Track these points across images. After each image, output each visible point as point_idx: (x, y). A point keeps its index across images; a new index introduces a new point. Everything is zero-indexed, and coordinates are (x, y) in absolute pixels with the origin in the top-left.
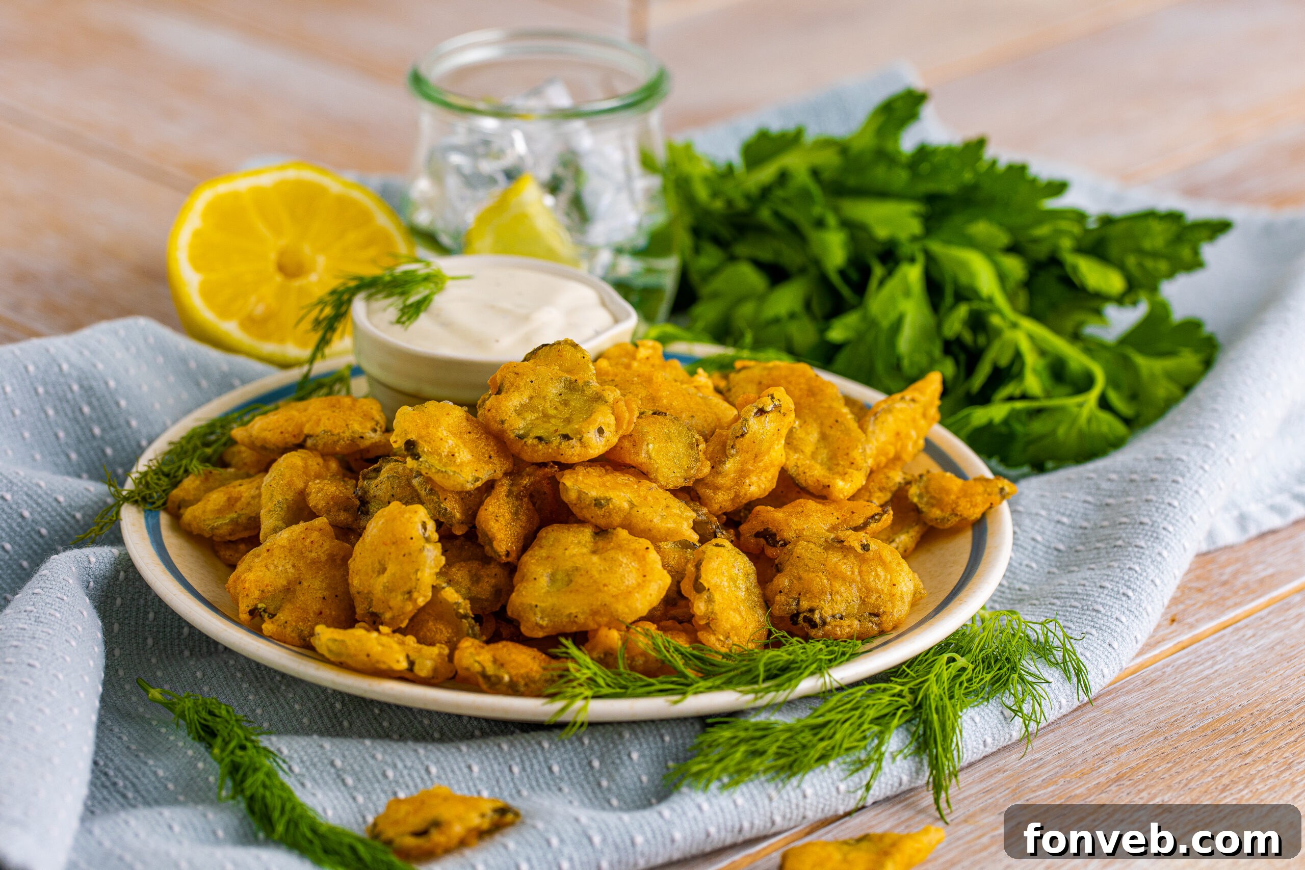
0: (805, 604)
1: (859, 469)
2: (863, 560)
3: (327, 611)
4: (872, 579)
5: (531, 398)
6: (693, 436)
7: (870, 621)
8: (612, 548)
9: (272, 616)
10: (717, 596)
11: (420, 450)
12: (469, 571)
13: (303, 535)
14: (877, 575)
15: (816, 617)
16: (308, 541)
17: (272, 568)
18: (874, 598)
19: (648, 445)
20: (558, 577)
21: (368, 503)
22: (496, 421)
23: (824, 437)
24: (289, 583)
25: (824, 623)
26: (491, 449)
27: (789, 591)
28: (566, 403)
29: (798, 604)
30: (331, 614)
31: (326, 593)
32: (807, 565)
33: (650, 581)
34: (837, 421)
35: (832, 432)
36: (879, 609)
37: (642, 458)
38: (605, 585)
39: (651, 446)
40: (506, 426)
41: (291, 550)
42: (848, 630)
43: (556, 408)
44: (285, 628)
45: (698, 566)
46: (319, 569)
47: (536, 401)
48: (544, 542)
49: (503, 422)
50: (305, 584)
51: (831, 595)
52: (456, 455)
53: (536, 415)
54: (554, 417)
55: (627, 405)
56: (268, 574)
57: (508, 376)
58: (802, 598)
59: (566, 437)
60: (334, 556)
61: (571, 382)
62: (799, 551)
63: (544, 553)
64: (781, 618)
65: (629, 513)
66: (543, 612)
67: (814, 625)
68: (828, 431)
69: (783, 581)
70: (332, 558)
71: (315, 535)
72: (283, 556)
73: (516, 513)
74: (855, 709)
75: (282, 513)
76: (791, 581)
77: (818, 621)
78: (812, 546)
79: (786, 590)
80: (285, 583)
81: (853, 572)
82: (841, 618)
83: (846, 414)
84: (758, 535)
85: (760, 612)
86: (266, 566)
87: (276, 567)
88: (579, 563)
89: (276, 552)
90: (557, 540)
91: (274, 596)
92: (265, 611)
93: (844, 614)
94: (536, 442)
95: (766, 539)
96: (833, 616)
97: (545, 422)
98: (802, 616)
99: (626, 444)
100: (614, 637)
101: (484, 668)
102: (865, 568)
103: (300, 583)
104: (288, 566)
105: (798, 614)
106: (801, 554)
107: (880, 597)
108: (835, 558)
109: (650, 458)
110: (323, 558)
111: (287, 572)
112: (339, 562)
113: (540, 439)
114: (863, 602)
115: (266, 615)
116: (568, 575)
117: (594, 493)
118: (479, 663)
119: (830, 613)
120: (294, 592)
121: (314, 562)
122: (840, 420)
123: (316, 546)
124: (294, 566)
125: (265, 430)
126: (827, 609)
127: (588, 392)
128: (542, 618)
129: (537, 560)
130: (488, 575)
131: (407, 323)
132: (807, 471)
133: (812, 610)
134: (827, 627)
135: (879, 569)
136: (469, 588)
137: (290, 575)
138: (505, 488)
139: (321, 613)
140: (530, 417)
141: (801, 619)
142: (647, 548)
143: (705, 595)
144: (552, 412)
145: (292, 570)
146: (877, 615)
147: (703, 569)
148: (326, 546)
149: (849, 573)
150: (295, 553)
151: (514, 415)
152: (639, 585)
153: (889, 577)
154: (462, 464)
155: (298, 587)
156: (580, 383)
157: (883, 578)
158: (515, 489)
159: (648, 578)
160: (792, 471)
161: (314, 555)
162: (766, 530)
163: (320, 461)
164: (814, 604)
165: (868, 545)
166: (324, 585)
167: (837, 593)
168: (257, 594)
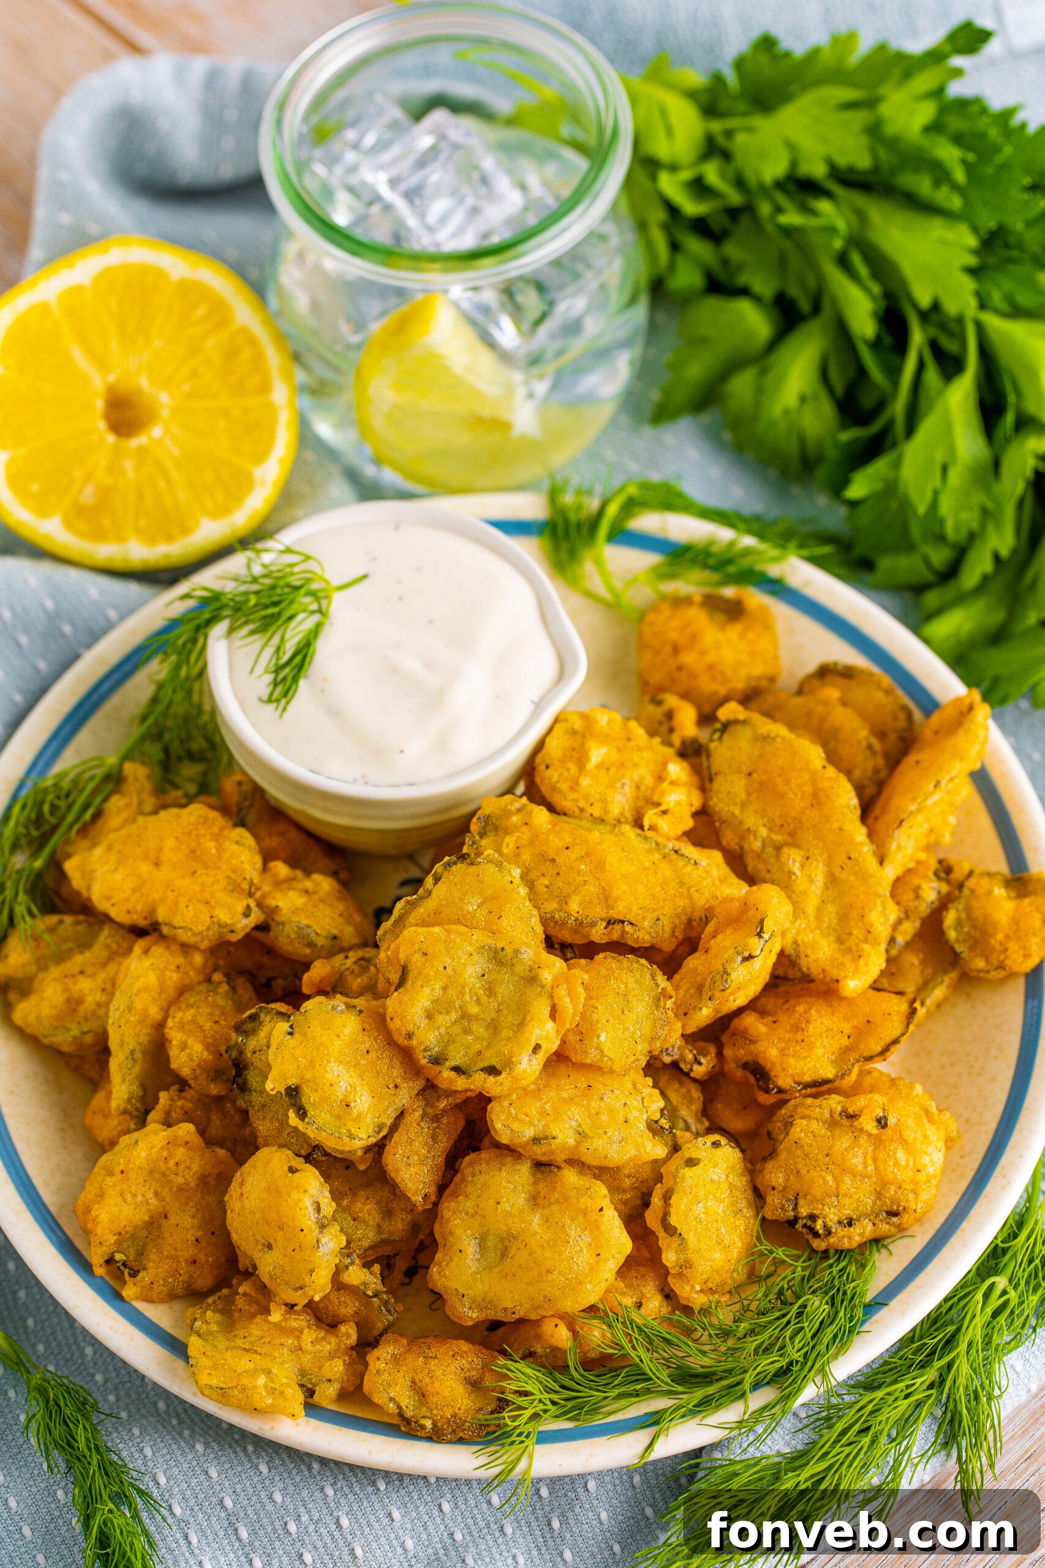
0: (804, 1211)
1: (876, 943)
2: (878, 1143)
3: (202, 1258)
4: (890, 1169)
5: (445, 988)
6: (657, 986)
7: (888, 1223)
8: (557, 1201)
9: (134, 1274)
10: (691, 1240)
11: (304, 1101)
12: (378, 1203)
13: (165, 1154)
14: (897, 1163)
15: (819, 1226)
16: (172, 1163)
17: (129, 1197)
18: (893, 1193)
19: (598, 1037)
20: (490, 1244)
21: (245, 1068)
22: (401, 1034)
23: (832, 880)
24: (151, 1217)
25: (829, 1232)
26: (397, 1073)
27: (785, 1188)
28: (491, 992)
29: (795, 1208)
30: (207, 1261)
31: (199, 1234)
32: (806, 1155)
33: (607, 1259)
34: (850, 858)
35: (843, 876)
36: (899, 1205)
37: (592, 1056)
38: (549, 1272)
39: (603, 1037)
40: (414, 1042)
41: (151, 1172)
42: (857, 1238)
43: (478, 1001)
44: (151, 1289)
45: (667, 1197)
46: (189, 1198)
47: (451, 991)
48: (470, 1189)
49: (410, 1036)
50: (173, 1219)
51: (837, 1197)
52: (352, 1105)
53: (454, 1016)
54: (477, 1018)
55: (571, 993)
56: (125, 1208)
57: (414, 959)
58: (801, 1202)
59: (492, 1071)
60: (206, 1177)
61: (496, 952)
62: (796, 1135)
63: (469, 1205)
64: (776, 1222)
65: (577, 1147)
66: (473, 1301)
67: (816, 1235)
68: (837, 871)
69: (775, 1175)
70: (203, 1180)
71: (181, 1152)
72: (141, 1180)
73: (434, 1137)
74: (864, 1431)
75: (137, 1070)
76: (787, 1180)
77: (821, 1232)
78: (814, 1125)
79: (781, 1188)
80: (146, 1218)
81: (866, 1166)
82: (850, 1224)
83: (861, 844)
84: (745, 1066)
85: (749, 1213)
86: (122, 1194)
87: (135, 1195)
88: (516, 1226)
89: (132, 1175)
90: (486, 1186)
91: (133, 1237)
92: (124, 1264)
93: (855, 1217)
94: (453, 1074)
95: (758, 1080)
96: (840, 1222)
97: (467, 1031)
98: (801, 1222)
99: (572, 1038)
100: (561, 1336)
101: (399, 1407)
102: (881, 1155)
103: (166, 1217)
104: (150, 1195)
105: (796, 1219)
106: (799, 1139)
107: (900, 1188)
108: (843, 1141)
109: (603, 1055)
110: (193, 1184)
111: (147, 1203)
112: (213, 1182)
113: (457, 1070)
114: (879, 1195)
115: (126, 1271)
116: (502, 1240)
117: (529, 1133)
118: (392, 1399)
119: (836, 1219)
120: (160, 1227)
121: (181, 1189)
122: (852, 856)
123: (181, 1167)
124: (156, 1193)
125: (109, 898)
126: (831, 1215)
127: (519, 969)
128: (470, 1308)
129: (463, 1220)
130: (402, 1210)
131: (283, 701)
132: (809, 952)
133: (813, 1217)
134: (832, 1240)
135: (901, 1155)
136: (379, 1226)
137: (152, 1207)
138: (418, 1114)
139: (195, 1262)
140: (443, 1020)
141: (799, 1226)
142: (601, 1210)
143: (675, 1242)
144: (474, 1009)
145: (154, 1201)
146: (896, 1214)
147: (673, 1201)
148: (195, 1167)
149: (860, 1167)
150: (157, 1176)
151: (424, 1023)
152: (591, 1269)
153: (911, 1163)
154: (359, 1116)
155: (164, 1222)
156: (509, 951)
157: (903, 1163)
158: (430, 1111)
159: (602, 1256)
160: (789, 951)
161: (181, 1180)
162: (756, 1063)
163: (180, 960)
164: (817, 1212)
165: (885, 1118)
166: (196, 1222)
167: (845, 1195)
168: (113, 1239)
